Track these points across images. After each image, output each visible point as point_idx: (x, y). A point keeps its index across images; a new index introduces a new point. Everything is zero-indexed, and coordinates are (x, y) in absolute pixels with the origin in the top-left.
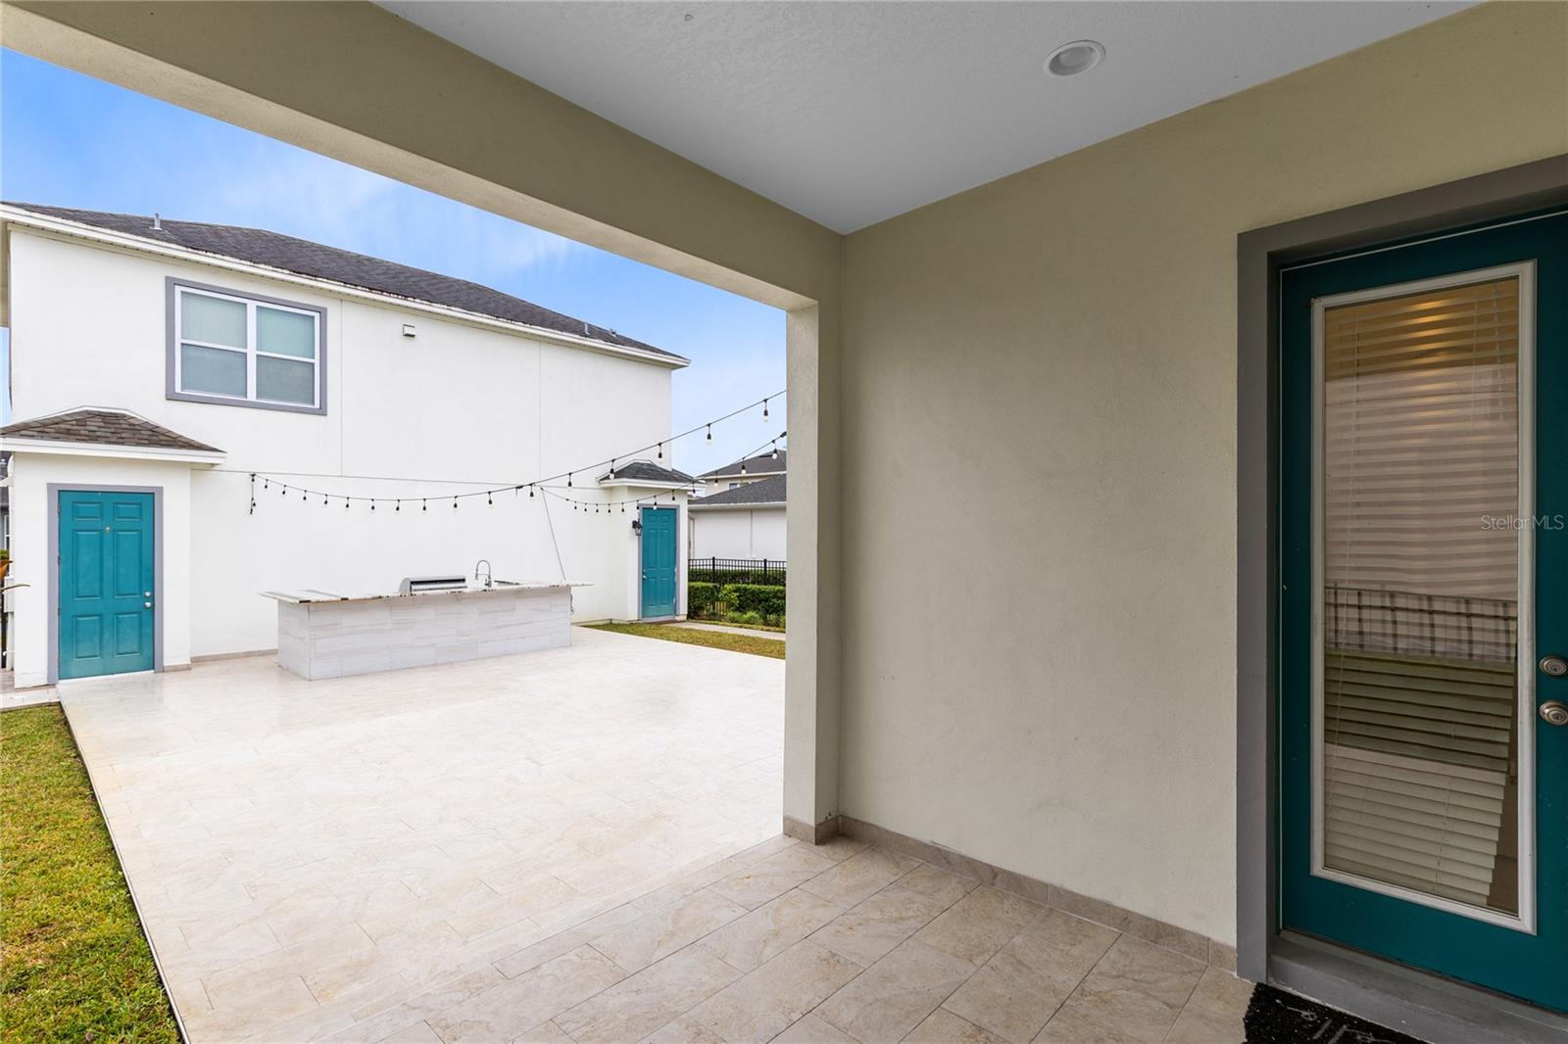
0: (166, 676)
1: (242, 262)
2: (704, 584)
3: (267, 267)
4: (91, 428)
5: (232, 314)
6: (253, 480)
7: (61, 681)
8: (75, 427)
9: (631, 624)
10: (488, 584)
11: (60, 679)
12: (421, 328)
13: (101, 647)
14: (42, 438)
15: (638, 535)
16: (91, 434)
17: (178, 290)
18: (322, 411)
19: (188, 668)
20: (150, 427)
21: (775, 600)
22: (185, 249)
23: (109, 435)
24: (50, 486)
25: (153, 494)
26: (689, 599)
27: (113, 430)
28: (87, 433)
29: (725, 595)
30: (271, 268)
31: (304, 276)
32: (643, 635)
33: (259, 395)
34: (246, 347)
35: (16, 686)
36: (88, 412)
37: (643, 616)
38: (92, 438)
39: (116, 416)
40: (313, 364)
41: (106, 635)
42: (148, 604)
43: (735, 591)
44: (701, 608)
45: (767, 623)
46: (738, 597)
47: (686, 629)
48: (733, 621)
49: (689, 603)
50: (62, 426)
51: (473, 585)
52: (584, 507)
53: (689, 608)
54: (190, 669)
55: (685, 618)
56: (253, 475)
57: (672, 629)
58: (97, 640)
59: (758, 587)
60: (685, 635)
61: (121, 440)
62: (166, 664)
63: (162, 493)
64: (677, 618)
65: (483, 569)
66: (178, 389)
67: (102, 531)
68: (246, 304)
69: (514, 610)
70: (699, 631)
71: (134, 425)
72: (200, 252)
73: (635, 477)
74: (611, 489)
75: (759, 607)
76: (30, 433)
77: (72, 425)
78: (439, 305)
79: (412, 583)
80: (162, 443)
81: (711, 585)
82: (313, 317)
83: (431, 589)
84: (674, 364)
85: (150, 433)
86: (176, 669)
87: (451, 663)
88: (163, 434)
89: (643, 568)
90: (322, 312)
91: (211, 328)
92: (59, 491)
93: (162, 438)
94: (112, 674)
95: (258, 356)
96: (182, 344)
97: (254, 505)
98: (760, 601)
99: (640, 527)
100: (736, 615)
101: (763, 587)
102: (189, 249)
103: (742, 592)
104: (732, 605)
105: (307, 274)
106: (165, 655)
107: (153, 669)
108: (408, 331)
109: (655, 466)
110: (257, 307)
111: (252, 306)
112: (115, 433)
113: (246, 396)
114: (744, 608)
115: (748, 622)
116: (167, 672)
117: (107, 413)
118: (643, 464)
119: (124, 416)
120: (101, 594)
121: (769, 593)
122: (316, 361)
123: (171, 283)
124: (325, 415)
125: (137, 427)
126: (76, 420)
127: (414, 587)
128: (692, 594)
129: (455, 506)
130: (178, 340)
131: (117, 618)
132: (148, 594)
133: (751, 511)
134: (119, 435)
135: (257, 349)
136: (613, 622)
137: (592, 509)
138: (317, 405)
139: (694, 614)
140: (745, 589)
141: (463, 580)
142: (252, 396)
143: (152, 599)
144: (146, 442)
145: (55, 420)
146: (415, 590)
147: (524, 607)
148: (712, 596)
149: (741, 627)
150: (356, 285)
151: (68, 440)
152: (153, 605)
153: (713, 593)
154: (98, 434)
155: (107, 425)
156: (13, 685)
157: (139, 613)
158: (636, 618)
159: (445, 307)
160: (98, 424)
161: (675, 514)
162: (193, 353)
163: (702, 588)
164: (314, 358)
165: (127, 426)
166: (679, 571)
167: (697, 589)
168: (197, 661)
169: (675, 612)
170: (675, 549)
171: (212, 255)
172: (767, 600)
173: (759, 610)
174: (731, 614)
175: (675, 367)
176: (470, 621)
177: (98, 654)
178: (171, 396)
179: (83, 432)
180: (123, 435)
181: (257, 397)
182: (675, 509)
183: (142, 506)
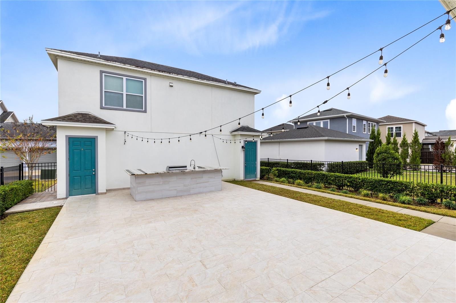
0: (99, 196)
1: (121, 64)
2: (266, 168)
3: (128, 65)
4: (78, 118)
5: (119, 81)
6: (125, 134)
7: (70, 197)
8: (74, 118)
9: (241, 181)
10: (194, 168)
11: (69, 196)
12: (175, 84)
13: (81, 186)
14: (63, 121)
15: (244, 151)
16: (78, 120)
17: (104, 74)
18: (145, 111)
19: (105, 193)
20: (95, 117)
21: (292, 174)
22: (104, 61)
23: (82, 120)
24: (66, 136)
25: (95, 138)
26: (261, 173)
27: (84, 118)
28: (76, 119)
29: (273, 171)
30: (129, 66)
31: (139, 68)
32: (246, 186)
33: (127, 107)
34: (123, 92)
35: (58, 198)
36: (78, 113)
37: (245, 178)
38: (78, 121)
39: (86, 114)
40: (142, 96)
41: (82, 183)
42: (94, 173)
43: (277, 170)
44: (264, 176)
45: (289, 182)
46: (277, 172)
47: (261, 184)
48: (277, 181)
49: (261, 174)
50: (70, 117)
51: (189, 168)
52: (226, 141)
53: (261, 175)
54: (106, 194)
55: (259, 179)
56: (125, 132)
57: (256, 184)
58: (79, 184)
59: (285, 169)
60: (260, 187)
61: (85, 122)
62: (99, 192)
63: (97, 138)
64: (257, 179)
65: (193, 163)
66: (104, 106)
67: (81, 150)
68: (123, 78)
69: (202, 177)
70: (265, 185)
71: (90, 117)
72: (109, 62)
73: (242, 131)
74: (235, 135)
75: (286, 176)
76: (60, 120)
77: (73, 117)
78: (180, 75)
79: (170, 168)
80: (97, 122)
81: (268, 168)
82: (142, 81)
83: (176, 170)
84: (255, 93)
85: (94, 119)
86: (102, 194)
87: (181, 196)
88: (98, 119)
89: (245, 162)
90: (145, 79)
91: (113, 86)
92: (69, 138)
93: (97, 120)
94: (84, 195)
95: (126, 94)
96: (105, 91)
97: (125, 141)
98: (286, 174)
99: (244, 148)
100: (278, 179)
101: (287, 169)
102: (106, 61)
103: (279, 171)
104: (275, 175)
105: (140, 67)
106: (99, 189)
107: (95, 193)
108: (171, 84)
109: (249, 127)
110: (126, 79)
111: (125, 78)
112: (85, 119)
113: (123, 107)
114: (280, 176)
115: (282, 182)
116: (99, 194)
117: (84, 113)
118: (245, 127)
119: (88, 114)
120: (81, 170)
121: (289, 171)
122: (143, 95)
123: (102, 72)
124: (146, 113)
125: (91, 118)
126: (74, 116)
127: (170, 169)
128: (262, 171)
129: (179, 141)
130: (104, 90)
131: (85, 177)
132: (94, 170)
133: (279, 142)
134: (85, 120)
135: (126, 92)
136: (235, 180)
137: (229, 142)
138: (144, 110)
139: (262, 178)
140: (280, 170)
141: (186, 167)
142: (125, 107)
143: (95, 171)
144: (93, 122)
145: (69, 116)
146: (170, 170)
147: (205, 177)
148: (268, 172)
149: (280, 184)
150: (155, 70)
151: (70, 122)
152: (95, 174)
153: (269, 171)
154: (79, 120)
155: (83, 117)
156: (56, 197)
157: (91, 176)
158: (243, 179)
159: (182, 76)
160: (80, 117)
161: (256, 143)
162: (108, 94)
163: (265, 169)
164: (143, 94)
165: (88, 117)
166: (257, 163)
167: (263, 169)
168: (108, 191)
169: (256, 177)
170: (256, 155)
171: (112, 62)
172: (289, 174)
173: (286, 177)
174: (276, 179)
175: (256, 93)
176: (188, 181)
177: (80, 188)
178: (102, 108)
179: (75, 119)
180: (86, 120)
181: (126, 108)
182: (256, 142)
183: (92, 142)
